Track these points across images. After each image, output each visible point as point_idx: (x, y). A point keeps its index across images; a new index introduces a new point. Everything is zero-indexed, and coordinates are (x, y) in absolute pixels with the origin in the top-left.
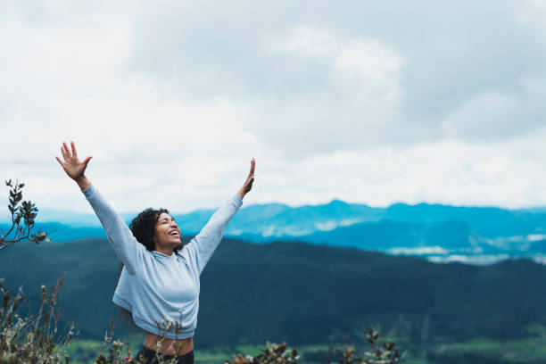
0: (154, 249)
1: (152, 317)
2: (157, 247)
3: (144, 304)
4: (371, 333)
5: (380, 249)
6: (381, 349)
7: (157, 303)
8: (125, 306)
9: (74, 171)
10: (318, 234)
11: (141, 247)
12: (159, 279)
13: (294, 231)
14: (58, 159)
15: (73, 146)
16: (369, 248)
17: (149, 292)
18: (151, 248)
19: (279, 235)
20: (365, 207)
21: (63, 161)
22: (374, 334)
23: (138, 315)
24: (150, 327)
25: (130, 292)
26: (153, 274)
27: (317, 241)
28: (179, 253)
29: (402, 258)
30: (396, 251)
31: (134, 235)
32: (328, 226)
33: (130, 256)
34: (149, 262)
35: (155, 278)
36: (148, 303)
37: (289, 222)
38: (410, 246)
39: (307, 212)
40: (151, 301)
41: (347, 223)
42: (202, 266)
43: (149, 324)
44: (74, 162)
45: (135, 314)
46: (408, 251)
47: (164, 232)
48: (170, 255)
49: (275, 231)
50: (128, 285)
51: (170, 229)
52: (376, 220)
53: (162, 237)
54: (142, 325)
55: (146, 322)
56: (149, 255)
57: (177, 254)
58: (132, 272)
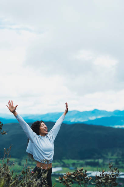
0: (39, 134)
1: (39, 156)
2: (40, 134)
3: (37, 152)
4: (110, 165)
5: (111, 126)
6: (113, 170)
7: (41, 152)
8: (30, 153)
9: (12, 110)
10: (90, 121)
11: (35, 134)
12: (41, 144)
13: (81, 120)
14: (7, 106)
15: (12, 102)
16: (107, 126)
17: (38, 149)
18: (38, 134)
19: (76, 121)
20: (106, 111)
21: (9, 107)
22: (111, 165)
23: (35, 156)
24: (39, 160)
25: (32, 149)
26: (39, 143)
27: (89, 123)
28: (47, 135)
29: (118, 129)
30: (116, 127)
31: (32, 130)
32: (93, 118)
33: (31, 137)
34: (38, 139)
35: (40, 144)
36: (38, 152)
37: (80, 117)
38: (121, 125)
39: (86, 113)
40: (39, 151)
41: (99, 117)
42: (54, 139)
43: (39, 159)
44: (12, 107)
45: (34, 155)
46: (120, 127)
47: (42, 129)
48: (44, 136)
49: (75, 120)
50: (31, 146)
51: (45, 128)
52: (109, 116)
53: (42, 131)
54: (36, 159)
55: (38, 158)
56: (37, 136)
57: (46, 136)
58: (32, 142)
